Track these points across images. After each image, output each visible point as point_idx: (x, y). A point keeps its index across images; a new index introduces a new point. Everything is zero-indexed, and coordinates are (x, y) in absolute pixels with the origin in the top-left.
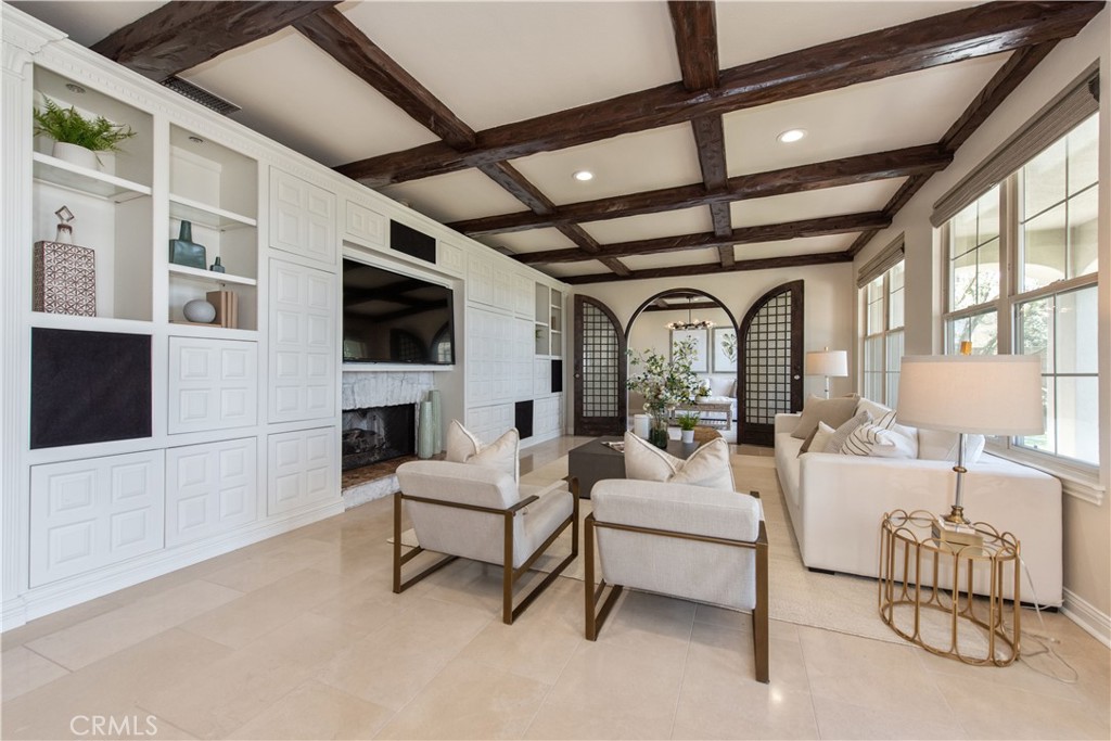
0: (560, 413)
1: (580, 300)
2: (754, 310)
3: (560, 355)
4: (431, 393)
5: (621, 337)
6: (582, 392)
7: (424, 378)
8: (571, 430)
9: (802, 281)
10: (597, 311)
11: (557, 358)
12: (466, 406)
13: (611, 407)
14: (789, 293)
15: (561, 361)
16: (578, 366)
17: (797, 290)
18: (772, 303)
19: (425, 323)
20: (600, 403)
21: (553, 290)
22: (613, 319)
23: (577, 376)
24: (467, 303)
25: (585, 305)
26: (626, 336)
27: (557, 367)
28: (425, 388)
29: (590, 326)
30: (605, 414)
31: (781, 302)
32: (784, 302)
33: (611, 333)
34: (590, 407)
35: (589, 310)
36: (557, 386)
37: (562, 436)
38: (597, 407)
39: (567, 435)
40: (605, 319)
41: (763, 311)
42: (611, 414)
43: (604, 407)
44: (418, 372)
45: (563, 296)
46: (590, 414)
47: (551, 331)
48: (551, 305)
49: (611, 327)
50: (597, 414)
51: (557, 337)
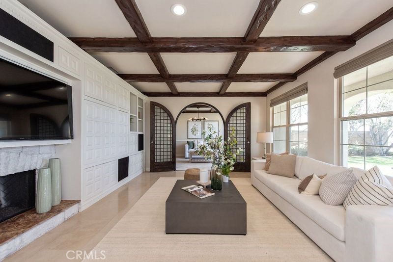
0: (143, 160)
1: (153, 105)
2: (231, 114)
3: (142, 131)
4: (51, 160)
5: (174, 124)
6: (154, 150)
7: (47, 149)
8: (148, 169)
9: (250, 103)
10: (162, 111)
11: (141, 133)
12: (83, 167)
13: (169, 157)
14: (245, 108)
15: (143, 135)
16: (152, 138)
17: (248, 106)
18: (238, 111)
19: (55, 112)
20: (163, 155)
21: (139, 98)
22: (169, 115)
23: (152, 142)
24: (83, 97)
25: (156, 107)
26: (176, 123)
27: (141, 137)
28: (47, 157)
29: (159, 118)
30: (165, 160)
31: (242, 111)
32: (243, 111)
33: (169, 121)
34: (158, 157)
35: (158, 110)
36: (141, 147)
37: (143, 172)
38: (162, 157)
39: (146, 172)
40: (166, 114)
41: (235, 114)
42: (169, 160)
43: (165, 157)
44: (39, 146)
45: (144, 102)
46: (158, 161)
47: (138, 119)
48: (138, 106)
49: (169, 118)
50: (162, 161)
51: (141, 122)
